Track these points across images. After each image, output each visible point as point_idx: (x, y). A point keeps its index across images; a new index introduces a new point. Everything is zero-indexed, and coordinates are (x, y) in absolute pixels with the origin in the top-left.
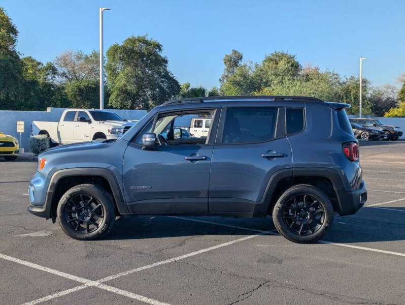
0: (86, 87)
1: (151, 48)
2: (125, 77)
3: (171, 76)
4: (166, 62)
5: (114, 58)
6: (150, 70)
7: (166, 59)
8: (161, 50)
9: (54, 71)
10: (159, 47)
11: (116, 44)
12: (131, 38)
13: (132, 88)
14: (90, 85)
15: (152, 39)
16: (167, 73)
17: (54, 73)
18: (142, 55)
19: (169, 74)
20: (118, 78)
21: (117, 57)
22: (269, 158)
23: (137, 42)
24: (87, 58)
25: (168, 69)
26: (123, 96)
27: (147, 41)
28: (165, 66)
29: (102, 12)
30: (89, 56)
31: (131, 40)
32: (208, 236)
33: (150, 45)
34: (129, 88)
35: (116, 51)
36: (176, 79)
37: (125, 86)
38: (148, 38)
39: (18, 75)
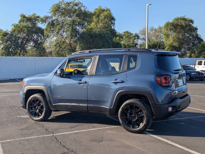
0: (153, 45)
1: (187, 22)
2: (173, 39)
3: (200, 37)
4: (196, 29)
5: (167, 29)
6: (187, 34)
7: (196, 27)
8: (193, 23)
9: (138, 37)
10: (192, 21)
11: (168, 22)
12: (177, 18)
13: (175, 44)
14: (154, 44)
15: (188, 18)
16: (197, 35)
17: (138, 38)
18: (182, 27)
19: (199, 36)
20: (169, 39)
21: (168, 28)
22: (116, 83)
23: (180, 20)
24: (156, 30)
25: (198, 33)
26: (171, 49)
27: (185, 19)
28: (197, 32)
29: (148, 6)
30: (157, 29)
31: (177, 19)
32: (95, 124)
33: (187, 20)
34: (174, 44)
35: (168, 25)
36: (202, 39)
37: (173, 43)
38: (186, 17)
39: (109, 40)
